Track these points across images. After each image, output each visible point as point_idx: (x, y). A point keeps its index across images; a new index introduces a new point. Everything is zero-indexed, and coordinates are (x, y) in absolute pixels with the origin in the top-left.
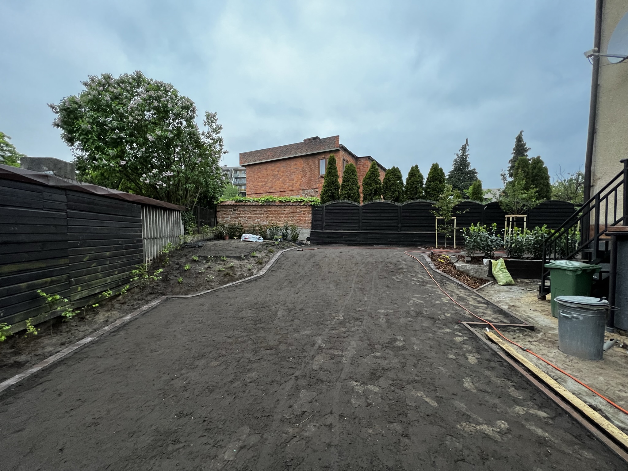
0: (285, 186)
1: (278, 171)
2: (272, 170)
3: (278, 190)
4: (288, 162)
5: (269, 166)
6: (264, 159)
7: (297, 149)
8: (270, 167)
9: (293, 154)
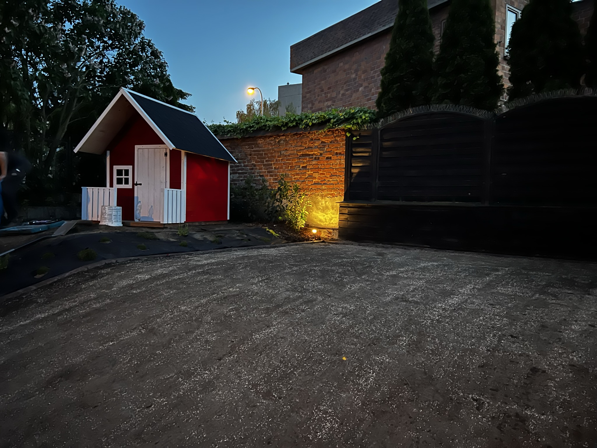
1: (356, 71)
2: (345, 71)
8: (341, 64)
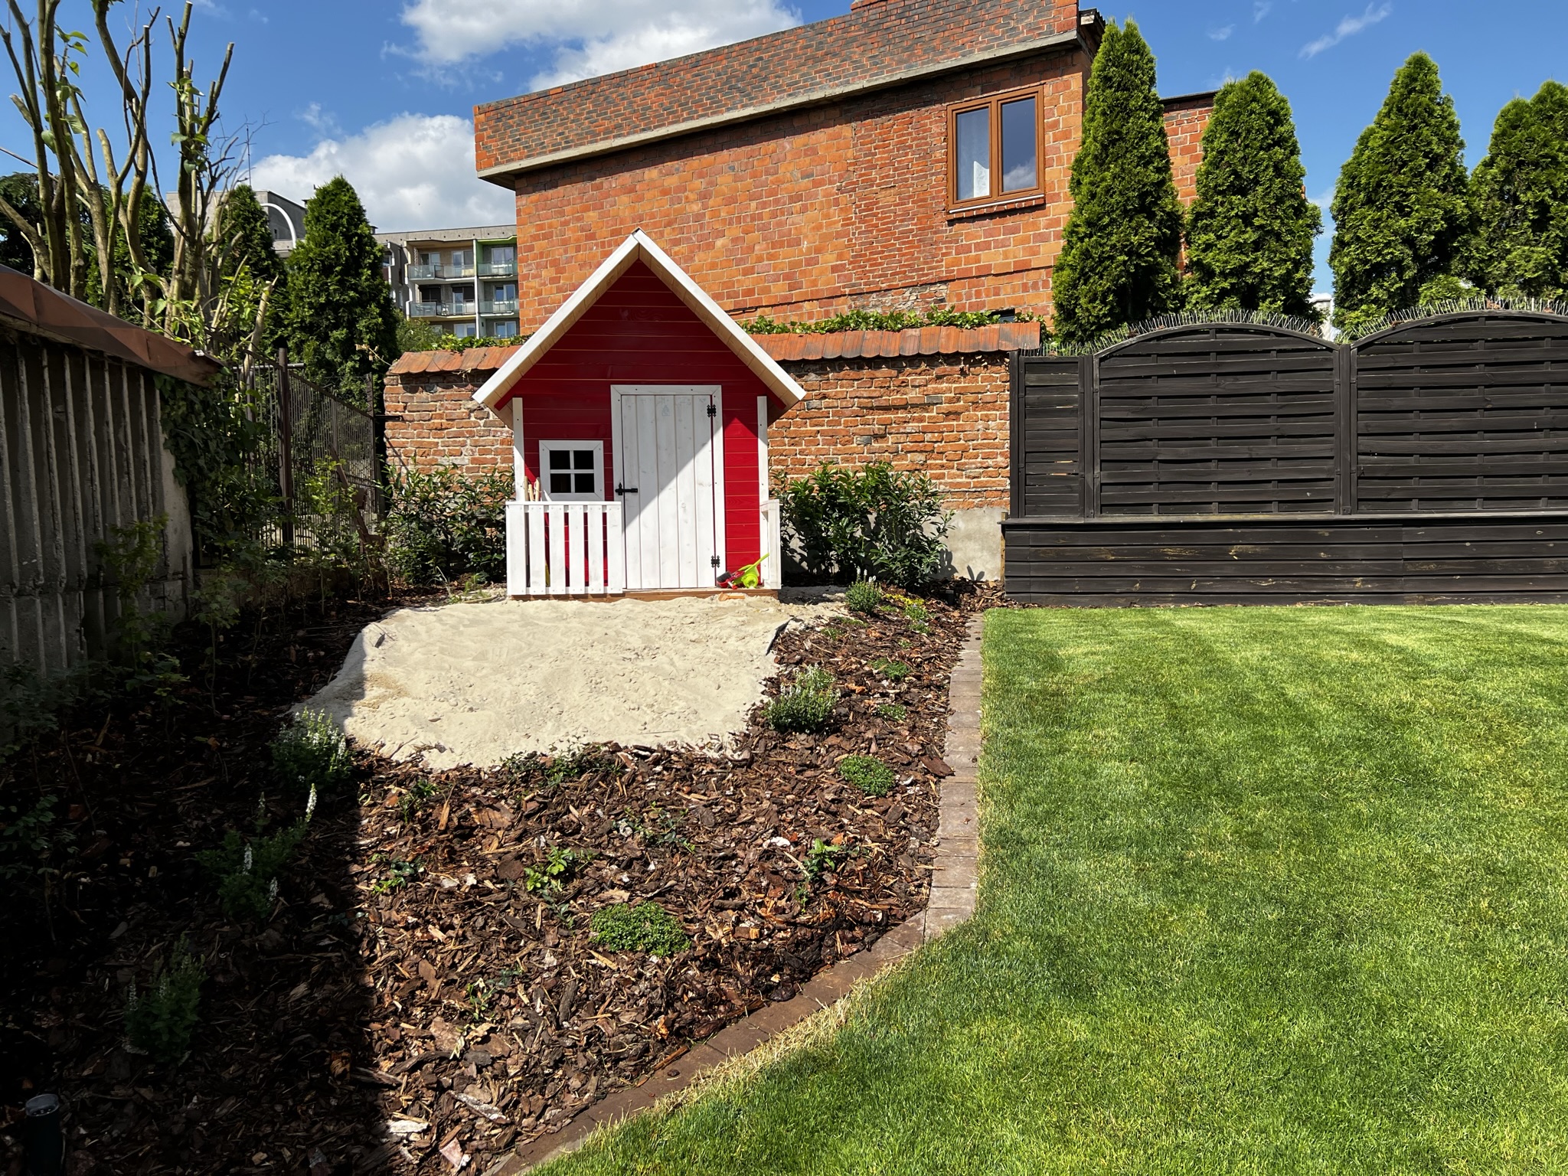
4: (761, 139)
6: (617, 130)
7: (816, 60)
9: (794, 88)
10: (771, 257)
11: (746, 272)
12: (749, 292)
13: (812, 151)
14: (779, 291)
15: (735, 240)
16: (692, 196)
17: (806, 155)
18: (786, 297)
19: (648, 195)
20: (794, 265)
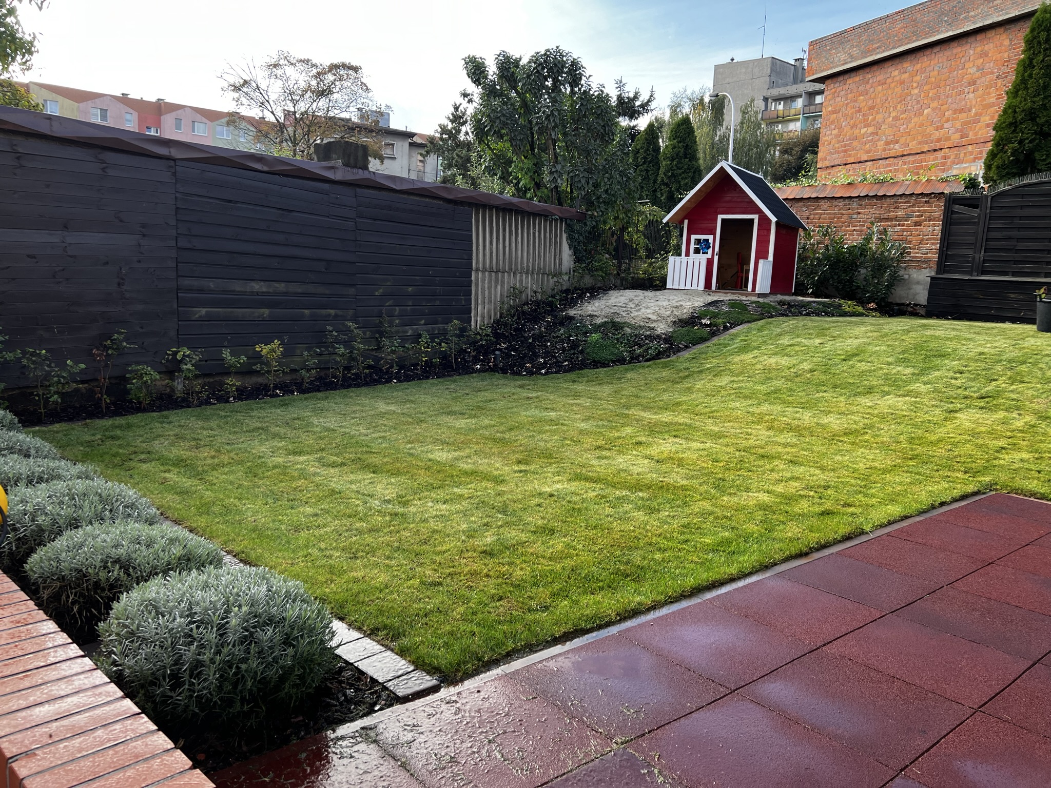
0: (937, 134)
1: (921, 84)
2: (901, 83)
3: (914, 146)
4: (956, 49)
5: (894, 72)
10: (954, 119)
11: (937, 129)
12: (939, 140)
13: (984, 54)
14: (956, 138)
15: (934, 110)
16: (915, 85)
17: (981, 57)
18: (959, 143)
19: (892, 85)
20: (965, 124)
